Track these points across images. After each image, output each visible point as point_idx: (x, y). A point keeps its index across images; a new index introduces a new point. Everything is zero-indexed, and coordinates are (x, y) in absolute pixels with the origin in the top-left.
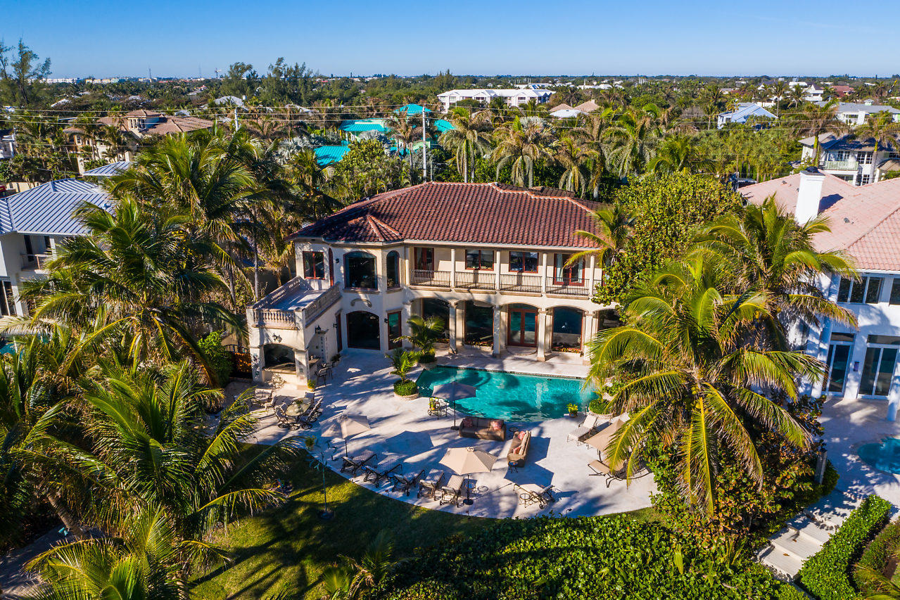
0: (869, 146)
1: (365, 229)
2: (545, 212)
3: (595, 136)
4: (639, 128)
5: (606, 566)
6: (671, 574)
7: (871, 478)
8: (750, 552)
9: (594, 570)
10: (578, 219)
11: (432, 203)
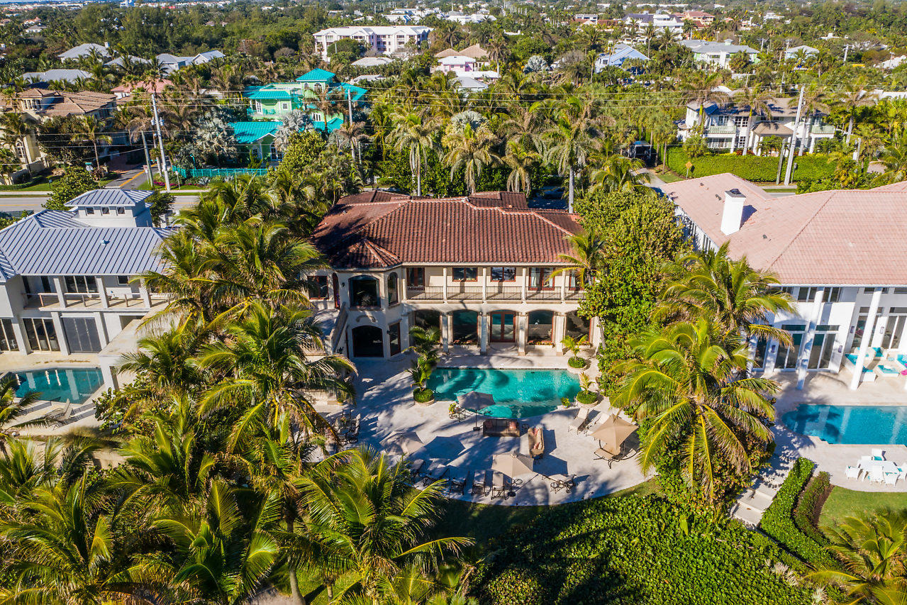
0: (745, 111)
1: (366, 257)
2: (518, 229)
3: (526, 128)
4: (574, 130)
5: (635, 537)
6: (681, 536)
7: (795, 443)
8: (725, 510)
9: (628, 540)
10: (547, 235)
11: (416, 224)
